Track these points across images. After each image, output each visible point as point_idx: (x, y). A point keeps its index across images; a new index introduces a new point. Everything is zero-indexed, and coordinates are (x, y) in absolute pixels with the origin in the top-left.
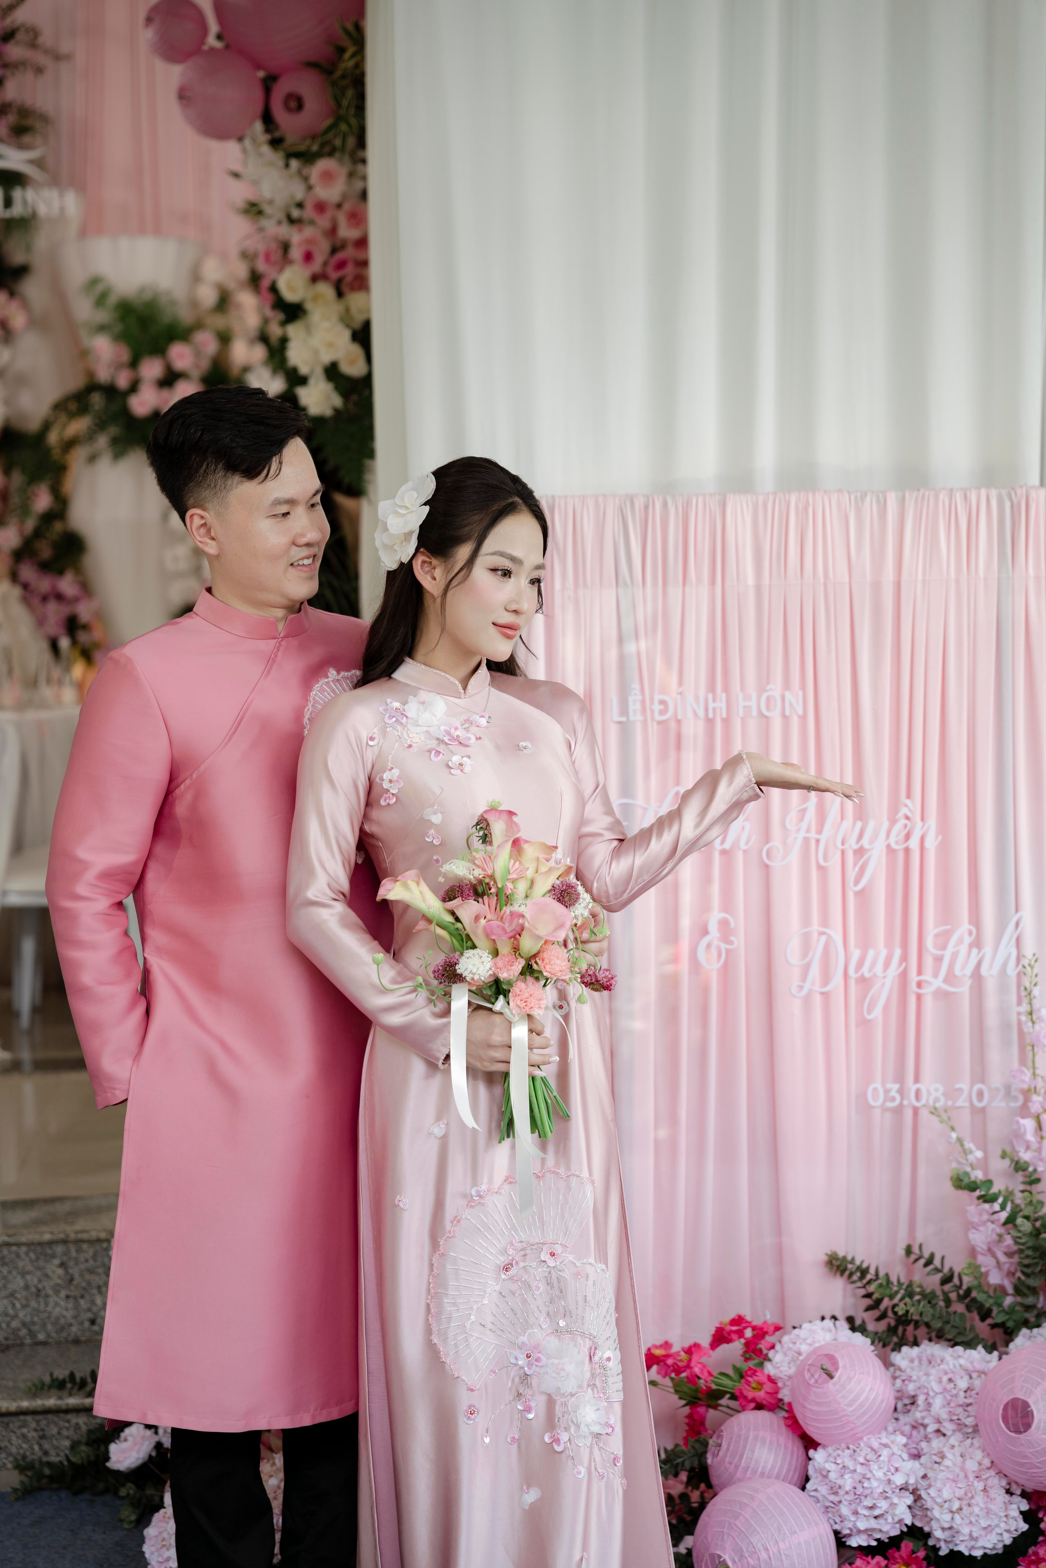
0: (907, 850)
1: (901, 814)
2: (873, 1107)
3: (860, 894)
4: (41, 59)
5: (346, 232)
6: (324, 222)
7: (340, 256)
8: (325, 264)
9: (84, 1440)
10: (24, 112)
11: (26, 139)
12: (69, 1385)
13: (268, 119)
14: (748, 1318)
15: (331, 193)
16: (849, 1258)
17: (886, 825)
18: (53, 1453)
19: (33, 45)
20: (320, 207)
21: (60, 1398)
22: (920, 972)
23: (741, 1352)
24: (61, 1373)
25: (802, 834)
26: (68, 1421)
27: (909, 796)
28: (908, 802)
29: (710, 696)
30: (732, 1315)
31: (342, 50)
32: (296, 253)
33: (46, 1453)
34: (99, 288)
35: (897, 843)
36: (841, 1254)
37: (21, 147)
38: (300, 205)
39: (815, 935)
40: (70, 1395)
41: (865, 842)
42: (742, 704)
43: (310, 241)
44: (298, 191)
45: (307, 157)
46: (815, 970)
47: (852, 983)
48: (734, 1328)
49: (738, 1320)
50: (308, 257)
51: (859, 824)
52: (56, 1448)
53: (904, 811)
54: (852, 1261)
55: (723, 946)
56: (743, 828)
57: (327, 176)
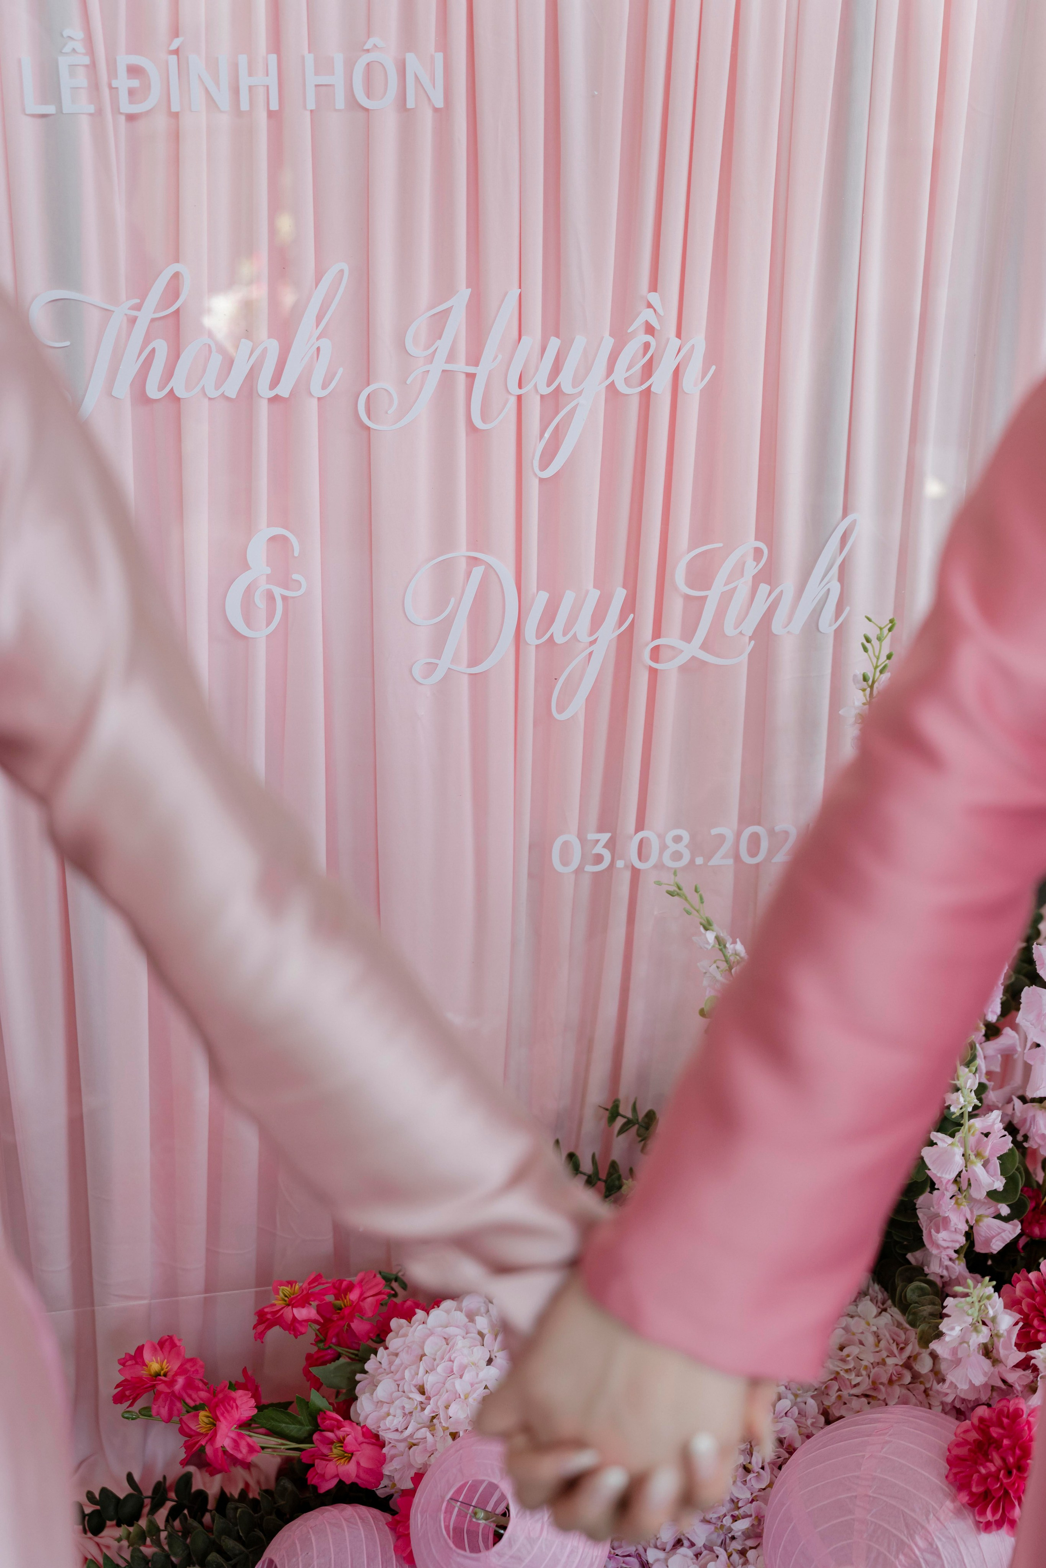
0: (646, 398)
1: (637, 325)
2: (560, 874)
3: (551, 486)
17: (606, 346)
22: (657, 633)
25: (439, 364)
27: (654, 286)
28: (654, 298)
29: (243, 61)
35: (627, 381)
39: (463, 565)
41: (565, 380)
42: (312, 80)
46: (460, 633)
47: (530, 655)
51: (554, 344)
53: (646, 316)
55: (278, 592)
56: (318, 351)
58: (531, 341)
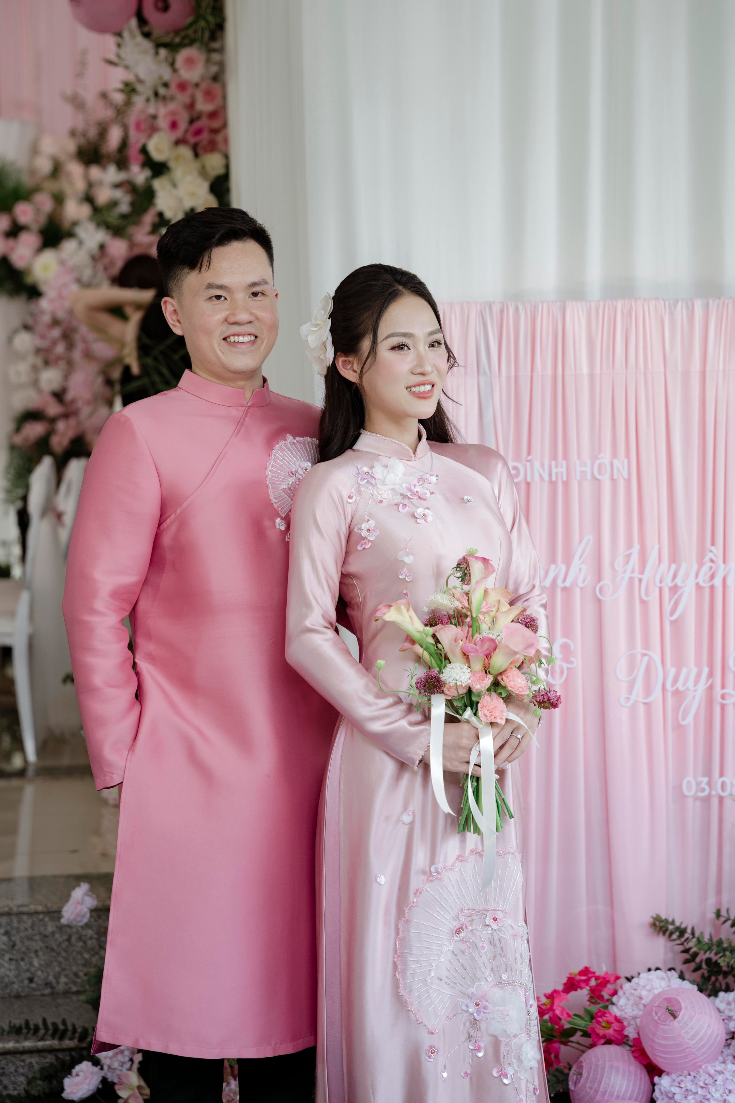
0: (712, 588)
1: (707, 559)
2: (686, 797)
3: (675, 623)
5: (203, 106)
6: (183, 98)
7: (198, 124)
8: (186, 131)
9: (38, 1075)
12: (25, 1031)
13: (140, 17)
14: (592, 969)
15: (192, 75)
16: (670, 920)
17: (695, 566)
18: (11, 1087)
20: (182, 86)
21: (17, 1042)
22: (723, 687)
23: (587, 998)
24: (18, 1022)
25: (628, 575)
26: (23, 1061)
27: (713, 544)
28: (713, 548)
29: (553, 463)
30: (581, 967)
32: (163, 123)
33: (5, 1088)
35: (704, 581)
36: (663, 916)
38: (166, 85)
39: (639, 656)
40: (26, 1039)
41: (679, 581)
42: (578, 469)
43: (173, 113)
44: (167, 74)
45: (171, 47)
46: (639, 685)
47: (669, 695)
48: (583, 978)
49: (586, 971)
50: (174, 125)
51: (674, 566)
52: (14, 1083)
53: (710, 555)
54: (673, 923)
55: (565, 665)
56: (580, 570)
57: (190, 62)
58: (665, 565)
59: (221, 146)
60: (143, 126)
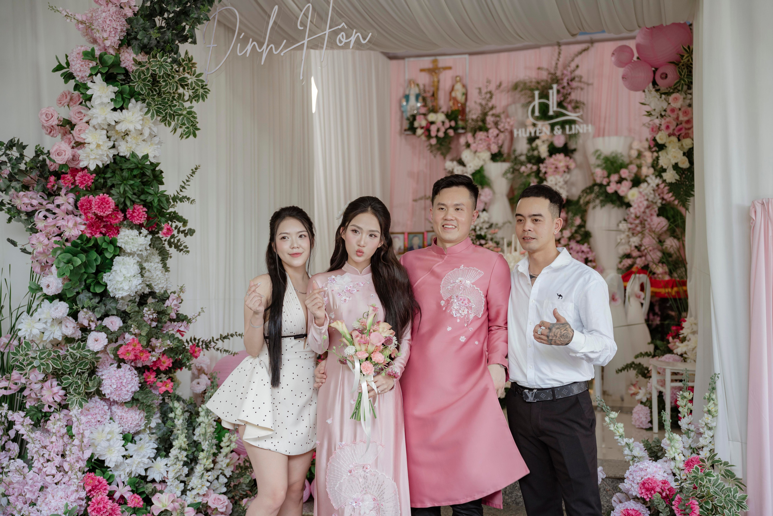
4: (582, 85)
5: (682, 118)
6: (674, 116)
7: (680, 127)
8: (674, 130)
10: (577, 102)
11: (577, 110)
13: (654, 83)
15: (676, 105)
19: (580, 81)
20: (673, 110)
31: (683, 56)
32: (663, 127)
34: (599, 153)
37: (576, 112)
38: (665, 111)
43: (669, 122)
44: (665, 105)
45: (668, 94)
50: (668, 127)
57: (676, 99)
59: (690, 135)
60: (654, 130)
